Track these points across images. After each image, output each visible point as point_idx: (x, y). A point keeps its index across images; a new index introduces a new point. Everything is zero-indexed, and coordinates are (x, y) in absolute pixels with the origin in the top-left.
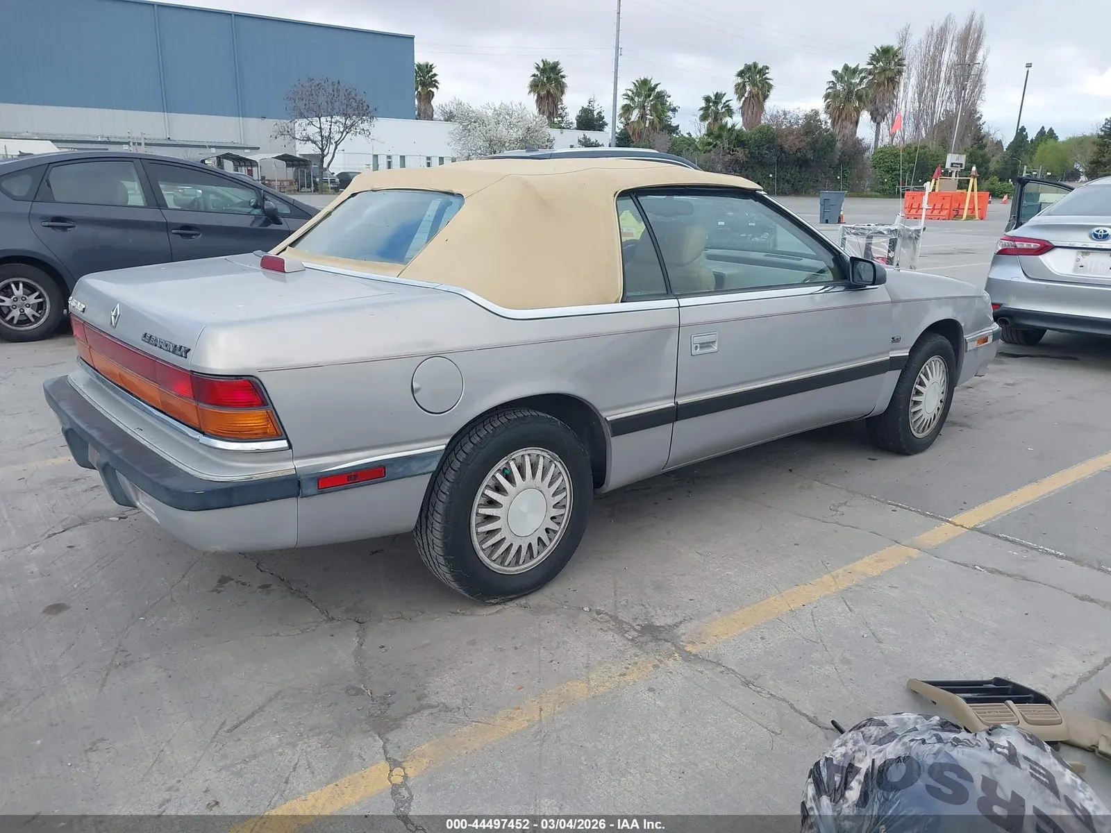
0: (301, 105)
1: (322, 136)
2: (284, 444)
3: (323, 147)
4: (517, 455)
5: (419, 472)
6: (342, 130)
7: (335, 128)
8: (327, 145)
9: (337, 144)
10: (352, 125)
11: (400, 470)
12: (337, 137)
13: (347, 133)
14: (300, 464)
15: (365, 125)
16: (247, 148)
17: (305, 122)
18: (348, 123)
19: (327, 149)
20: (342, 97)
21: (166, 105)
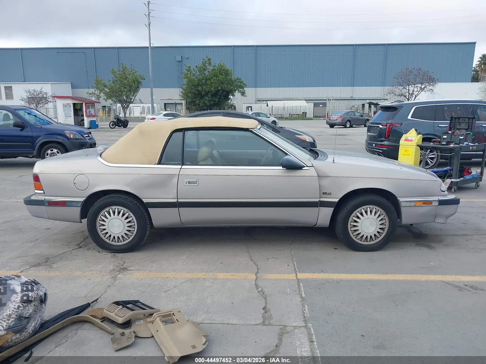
0: (400, 81)
1: (409, 93)
2: (42, 192)
3: (409, 98)
4: (113, 207)
5: (75, 206)
6: (419, 90)
7: (416, 89)
8: (411, 97)
9: (416, 97)
10: (425, 87)
11: (70, 204)
12: (416, 93)
13: (422, 91)
14: (47, 198)
15: (431, 87)
16: (382, 99)
17: (401, 87)
18: (423, 87)
19: (411, 99)
20: (421, 76)
21: (353, 84)
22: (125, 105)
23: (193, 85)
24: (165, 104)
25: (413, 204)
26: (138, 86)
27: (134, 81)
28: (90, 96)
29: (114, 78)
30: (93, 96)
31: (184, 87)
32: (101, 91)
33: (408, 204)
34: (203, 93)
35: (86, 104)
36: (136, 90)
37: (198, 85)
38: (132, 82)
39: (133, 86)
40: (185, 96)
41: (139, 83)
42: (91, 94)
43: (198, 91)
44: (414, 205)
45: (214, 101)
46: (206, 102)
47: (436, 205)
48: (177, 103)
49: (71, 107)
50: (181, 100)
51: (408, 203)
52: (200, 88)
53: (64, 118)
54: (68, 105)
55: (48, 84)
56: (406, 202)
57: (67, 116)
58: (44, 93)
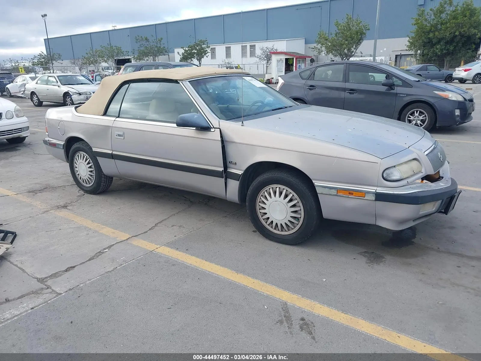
2: (48, 134)
14: (49, 139)
22: (346, 59)
23: (424, 32)
24: (397, 56)
25: (334, 192)
26: (361, 37)
27: (357, 33)
28: (312, 51)
29: (337, 31)
30: (315, 50)
31: (413, 35)
32: (322, 44)
33: (326, 191)
34: (434, 41)
35: (296, 58)
36: (359, 42)
37: (430, 31)
38: (354, 34)
39: (355, 38)
40: (412, 45)
41: (362, 34)
42: (313, 48)
43: (429, 38)
44: (336, 194)
45: (448, 49)
46: (437, 51)
47: (371, 199)
48: (402, 55)
49: (283, 62)
50: (406, 50)
51: (327, 189)
52: (431, 35)
53: (277, 73)
54: (281, 60)
55: (284, 41)
56: (323, 188)
57: (279, 71)
58: (275, 50)
